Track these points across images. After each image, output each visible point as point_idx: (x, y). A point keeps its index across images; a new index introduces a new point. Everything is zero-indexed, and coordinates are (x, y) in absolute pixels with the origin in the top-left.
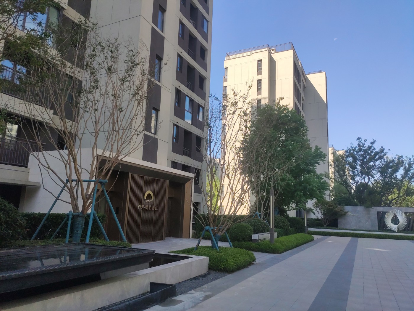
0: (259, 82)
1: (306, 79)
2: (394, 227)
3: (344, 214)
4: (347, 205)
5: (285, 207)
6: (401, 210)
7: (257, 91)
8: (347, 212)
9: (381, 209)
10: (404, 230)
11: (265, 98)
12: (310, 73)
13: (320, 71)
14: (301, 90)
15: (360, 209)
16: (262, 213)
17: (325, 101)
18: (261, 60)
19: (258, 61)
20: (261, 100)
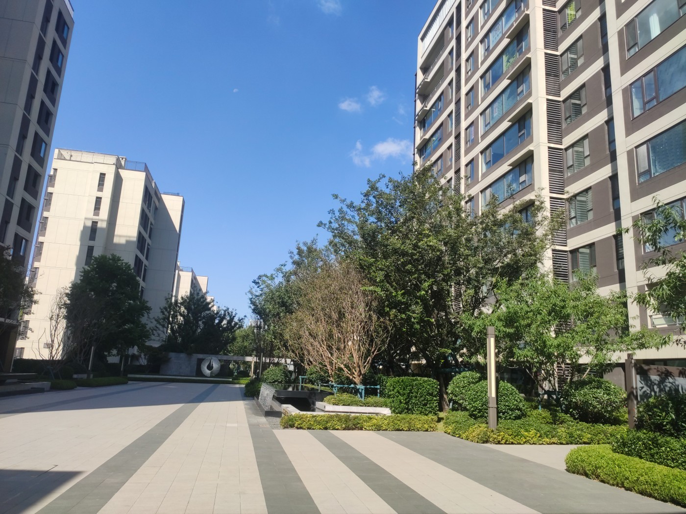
0: (98, 200)
1: (160, 200)
2: (207, 372)
3: (167, 361)
4: (172, 352)
5: (106, 353)
6: (217, 358)
7: (95, 210)
8: (170, 358)
9: (201, 356)
10: (217, 376)
11: (102, 220)
12: (165, 193)
13: (178, 195)
14: (150, 215)
15: (183, 355)
16: (82, 358)
17: (177, 229)
18: (104, 174)
19: (101, 174)
20: (97, 222)
